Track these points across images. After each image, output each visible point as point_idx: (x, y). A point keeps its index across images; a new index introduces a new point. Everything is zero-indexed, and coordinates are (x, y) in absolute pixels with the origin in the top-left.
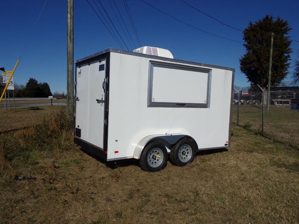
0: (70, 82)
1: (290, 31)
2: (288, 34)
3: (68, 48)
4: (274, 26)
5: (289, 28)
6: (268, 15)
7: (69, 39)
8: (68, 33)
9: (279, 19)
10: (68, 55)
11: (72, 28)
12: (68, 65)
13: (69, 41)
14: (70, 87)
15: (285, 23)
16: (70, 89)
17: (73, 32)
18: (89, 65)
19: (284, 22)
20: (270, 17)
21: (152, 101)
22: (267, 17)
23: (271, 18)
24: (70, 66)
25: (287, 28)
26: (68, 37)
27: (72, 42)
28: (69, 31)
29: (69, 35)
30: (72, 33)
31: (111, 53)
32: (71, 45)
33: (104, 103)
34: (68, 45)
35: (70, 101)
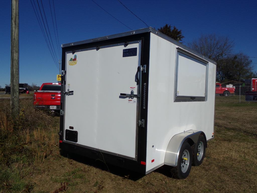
0: (14, 72)
1: (183, 38)
2: (181, 40)
3: (12, 34)
4: (172, 33)
5: (182, 36)
6: (167, 24)
7: (14, 23)
8: (13, 17)
9: (175, 29)
10: (13, 42)
11: (17, 11)
12: (12, 53)
13: (14, 26)
14: (14, 79)
15: (180, 32)
16: (14, 81)
17: (19, 16)
18: (97, 49)
19: (178, 31)
20: (168, 26)
21: (177, 95)
22: (167, 26)
23: (170, 27)
24: (15, 54)
25: (181, 36)
26: (13, 21)
27: (17, 28)
28: (14, 14)
29: (14, 19)
30: (17, 17)
31: (151, 34)
32: (17, 31)
33: (135, 99)
34: (12, 31)
35: (15, 94)
